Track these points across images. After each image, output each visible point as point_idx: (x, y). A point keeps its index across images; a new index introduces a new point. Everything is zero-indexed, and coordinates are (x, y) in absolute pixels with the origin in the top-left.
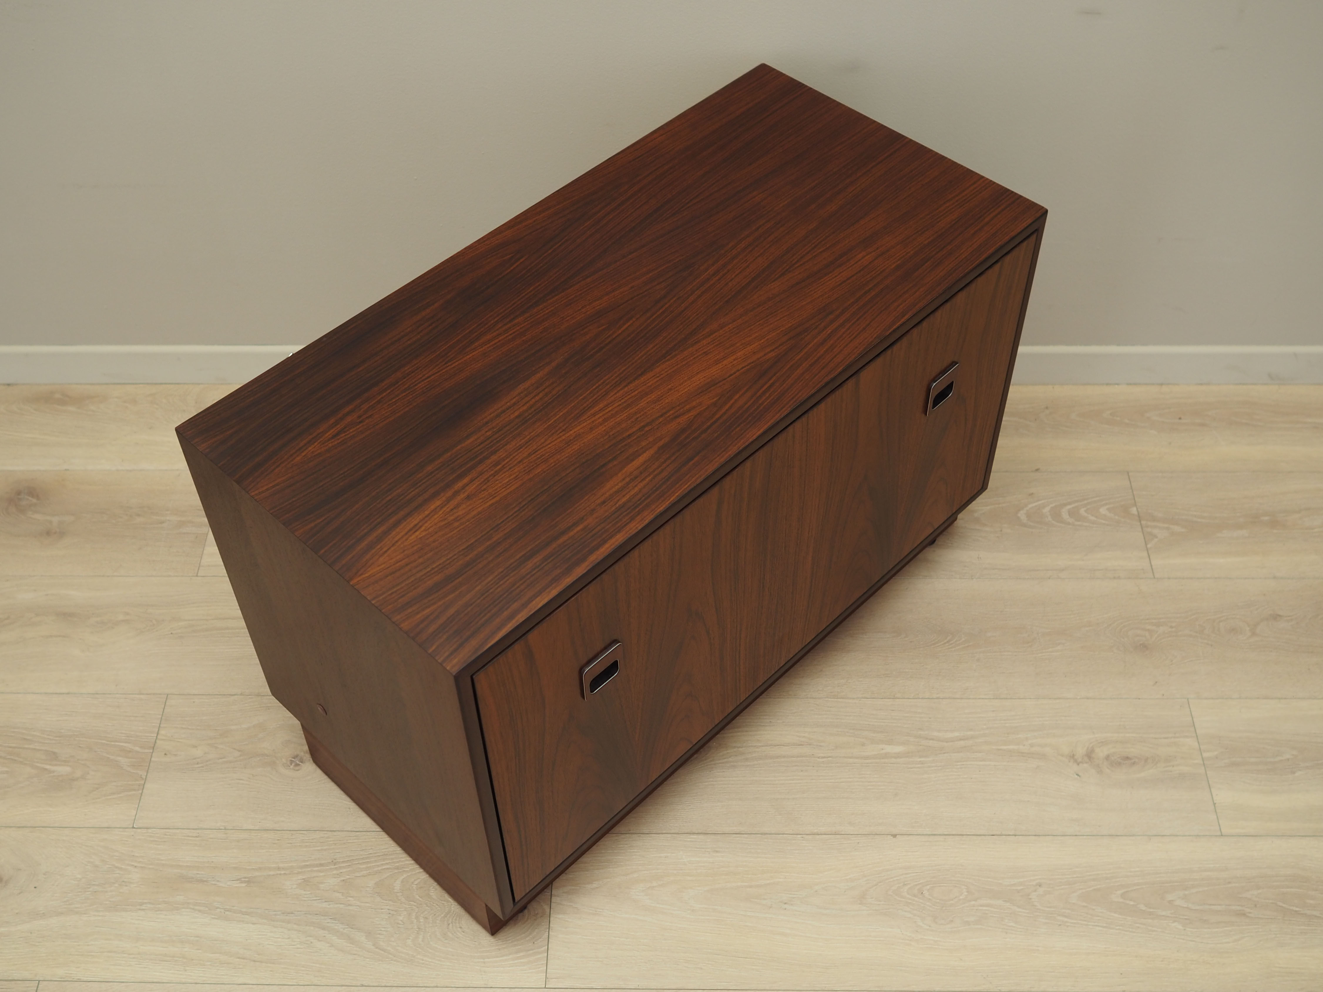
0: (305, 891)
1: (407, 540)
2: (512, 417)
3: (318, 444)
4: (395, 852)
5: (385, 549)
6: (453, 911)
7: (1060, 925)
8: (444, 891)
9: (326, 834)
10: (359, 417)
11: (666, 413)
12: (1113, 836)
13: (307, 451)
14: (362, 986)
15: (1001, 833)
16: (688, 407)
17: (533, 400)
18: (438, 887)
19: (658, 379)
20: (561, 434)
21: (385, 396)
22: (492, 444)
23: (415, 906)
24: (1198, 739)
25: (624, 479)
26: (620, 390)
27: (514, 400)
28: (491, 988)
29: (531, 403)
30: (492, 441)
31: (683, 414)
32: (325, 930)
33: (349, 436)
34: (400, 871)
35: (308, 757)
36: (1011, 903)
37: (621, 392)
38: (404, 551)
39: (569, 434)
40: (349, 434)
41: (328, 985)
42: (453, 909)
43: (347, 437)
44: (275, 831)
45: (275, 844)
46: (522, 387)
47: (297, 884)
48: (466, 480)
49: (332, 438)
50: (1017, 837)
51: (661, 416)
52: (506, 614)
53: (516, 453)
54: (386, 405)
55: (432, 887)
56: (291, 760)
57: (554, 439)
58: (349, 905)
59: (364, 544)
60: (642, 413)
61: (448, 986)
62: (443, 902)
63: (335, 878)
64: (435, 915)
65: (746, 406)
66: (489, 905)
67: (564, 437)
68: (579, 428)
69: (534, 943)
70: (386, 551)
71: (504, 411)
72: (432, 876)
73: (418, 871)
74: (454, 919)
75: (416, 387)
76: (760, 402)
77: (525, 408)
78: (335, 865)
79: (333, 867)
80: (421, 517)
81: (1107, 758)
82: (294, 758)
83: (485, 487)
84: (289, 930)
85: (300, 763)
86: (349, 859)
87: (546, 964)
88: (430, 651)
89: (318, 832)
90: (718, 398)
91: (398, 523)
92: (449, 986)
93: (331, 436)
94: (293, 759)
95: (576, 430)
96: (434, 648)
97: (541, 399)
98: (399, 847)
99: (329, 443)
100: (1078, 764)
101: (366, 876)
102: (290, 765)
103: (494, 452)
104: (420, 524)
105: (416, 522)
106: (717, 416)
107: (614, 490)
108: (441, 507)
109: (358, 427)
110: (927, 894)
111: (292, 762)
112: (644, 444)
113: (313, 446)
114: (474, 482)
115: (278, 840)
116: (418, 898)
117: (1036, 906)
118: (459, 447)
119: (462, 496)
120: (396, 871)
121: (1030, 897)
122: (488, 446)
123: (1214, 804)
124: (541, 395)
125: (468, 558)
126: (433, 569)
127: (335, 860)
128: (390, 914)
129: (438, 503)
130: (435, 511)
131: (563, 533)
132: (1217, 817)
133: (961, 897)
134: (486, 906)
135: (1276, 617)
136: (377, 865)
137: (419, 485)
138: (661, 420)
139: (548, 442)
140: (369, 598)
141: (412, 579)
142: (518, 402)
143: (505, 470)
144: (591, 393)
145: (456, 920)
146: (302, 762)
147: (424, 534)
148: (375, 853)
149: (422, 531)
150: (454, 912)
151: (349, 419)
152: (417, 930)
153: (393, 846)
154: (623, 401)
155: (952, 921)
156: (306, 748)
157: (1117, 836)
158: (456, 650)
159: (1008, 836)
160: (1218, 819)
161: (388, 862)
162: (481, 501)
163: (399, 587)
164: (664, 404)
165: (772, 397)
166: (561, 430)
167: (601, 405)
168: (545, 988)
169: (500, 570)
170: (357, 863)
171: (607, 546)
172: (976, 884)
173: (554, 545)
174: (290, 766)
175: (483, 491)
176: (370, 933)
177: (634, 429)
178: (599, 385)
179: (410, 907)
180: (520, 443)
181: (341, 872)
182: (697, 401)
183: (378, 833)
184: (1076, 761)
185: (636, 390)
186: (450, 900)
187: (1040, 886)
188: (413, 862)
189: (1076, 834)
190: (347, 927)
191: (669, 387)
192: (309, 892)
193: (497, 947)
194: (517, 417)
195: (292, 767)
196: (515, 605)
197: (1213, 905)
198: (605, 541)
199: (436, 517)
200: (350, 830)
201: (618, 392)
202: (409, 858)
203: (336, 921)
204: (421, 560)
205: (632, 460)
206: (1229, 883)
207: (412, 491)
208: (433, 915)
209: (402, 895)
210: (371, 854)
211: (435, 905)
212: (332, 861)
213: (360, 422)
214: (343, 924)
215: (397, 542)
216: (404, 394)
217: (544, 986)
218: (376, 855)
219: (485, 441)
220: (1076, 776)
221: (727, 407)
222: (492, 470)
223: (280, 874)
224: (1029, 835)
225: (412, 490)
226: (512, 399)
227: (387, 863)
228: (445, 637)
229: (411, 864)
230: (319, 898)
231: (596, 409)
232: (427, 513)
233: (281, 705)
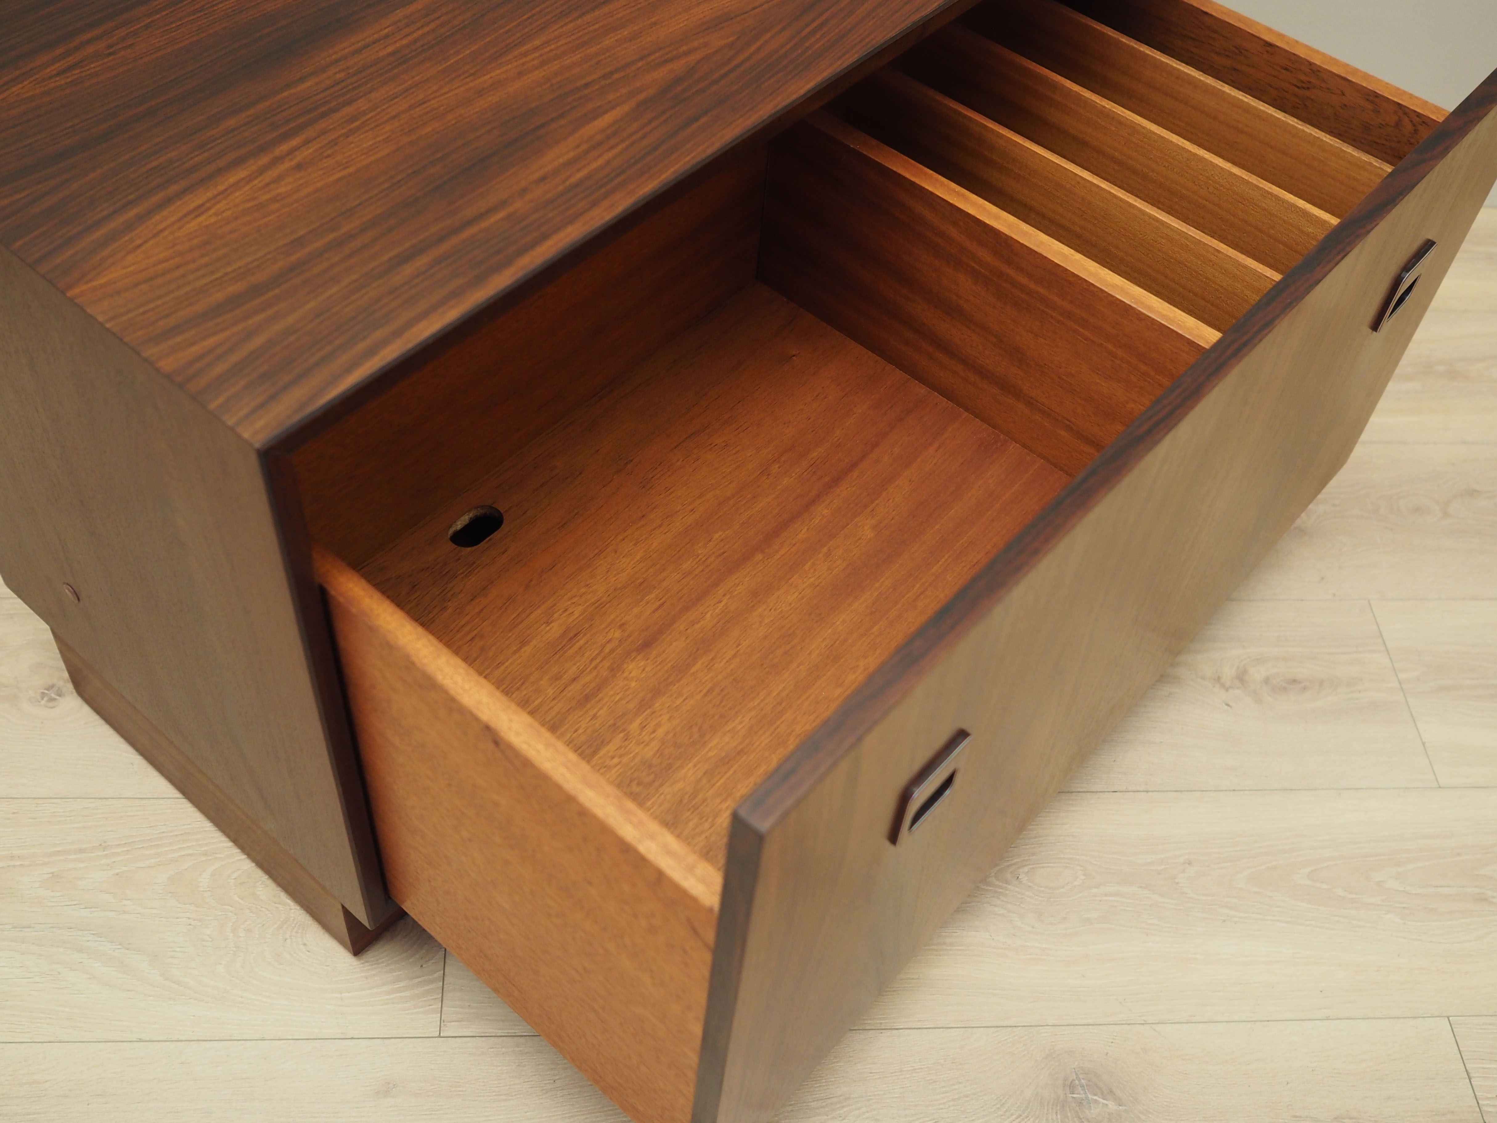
0: (52, 892)
1: (180, 228)
2: (382, 54)
3: (29, 84)
4: (202, 830)
5: (138, 242)
6: (292, 918)
7: (1224, 921)
8: (279, 889)
9: (92, 803)
10: (110, 47)
11: (649, 55)
12: (1287, 790)
13: (8, 92)
14: (140, 1040)
15: (1126, 788)
16: (685, 48)
17: (420, 32)
18: (270, 883)
19: (633, 9)
20: (468, 80)
21: (159, 19)
22: (345, 90)
23: (231, 912)
24: (1389, 655)
25: (578, 146)
26: (568, 22)
27: (386, 31)
28: (352, 1038)
29: (415, 35)
30: (345, 87)
31: (677, 57)
32: (83, 953)
33: (88, 72)
34: (210, 858)
35: (70, 686)
36: (1149, 890)
37: (571, 25)
38: (173, 246)
39: (481, 80)
40: (88, 70)
41: (83, 1040)
42: (292, 915)
43: (84, 74)
44: (10, 800)
45: (9, 819)
46: (400, 13)
47: (40, 881)
48: (295, 142)
49: (58, 74)
50: (1150, 794)
51: (641, 59)
52: (361, 346)
53: (387, 105)
54: (158, 32)
55: (260, 882)
56: (43, 693)
57: (454, 87)
58: (125, 912)
59: (99, 234)
60: (607, 54)
61: (281, 1038)
62: (277, 905)
63: (104, 870)
64: (263, 925)
65: (784, 50)
66: (347, 906)
67: (471, 85)
68: (498, 72)
69: (422, 966)
70: (140, 246)
71: (367, 46)
72: (260, 865)
73: (239, 858)
74: (295, 931)
75: (215, 8)
76: (807, 45)
77: (405, 42)
78: (104, 851)
79: (100, 853)
80: (209, 194)
81: (1267, 681)
82: (48, 689)
83: (329, 152)
84: (23, 954)
85: (58, 697)
86: (127, 842)
87: (441, 999)
88: (212, 406)
89: (79, 799)
90: (736, 37)
91: (169, 201)
92: (284, 1038)
93: (55, 72)
94: (46, 692)
95: (493, 74)
96: (221, 400)
97: (433, 30)
98: (209, 821)
99: (52, 83)
100: (1227, 690)
101: (154, 866)
102: (40, 700)
103: (349, 103)
104: (208, 205)
105: (199, 202)
106: (735, 62)
107: (561, 160)
108: (249, 179)
109: (106, 60)
110: (1026, 879)
111: (43, 695)
112: (611, 97)
113: (20, 86)
114: (310, 145)
115: (14, 813)
116: (237, 899)
117: (1186, 894)
118: (286, 94)
119: (287, 164)
120: (203, 859)
121: (1176, 881)
122: (336, 94)
123: (1424, 744)
124: (432, 26)
125: (293, 258)
126: (226, 274)
127: (105, 842)
128: (190, 925)
129: (242, 173)
130: (236, 186)
131: (470, 223)
132: (1430, 762)
133: (1076, 883)
134: (343, 907)
135: (1472, 493)
136: (172, 850)
137: (209, 146)
138: (640, 64)
139: (445, 90)
140: (100, 318)
141: (188, 288)
142: (393, 34)
143: (367, 128)
144: (519, 25)
145: (297, 932)
146: (60, 696)
147: (213, 220)
148: (171, 832)
149: (211, 216)
150: (294, 920)
151: (90, 49)
152: (234, 949)
153: (199, 820)
154: (573, 37)
155: (1065, 918)
156: (66, 675)
157: (1291, 790)
158: (262, 406)
159: (1136, 793)
160: (1431, 764)
161: (190, 844)
162: (321, 172)
163: (159, 302)
164: (643, 43)
165: (826, 39)
166: (466, 75)
167: (537, 42)
168: (440, 1036)
169: (354, 277)
170: (140, 846)
171: (550, 243)
172: (1095, 862)
173: (454, 241)
174: (40, 702)
175: (326, 157)
176: (156, 956)
177: (594, 77)
178: (534, 15)
179: (223, 913)
180: (396, 90)
181: (114, 862)
182: (701, 41)
183: (176, 800)
184: (1223, 686)
185: (597, 23)
186: (289, 902)
187: (1189, 864)
188: (231, 844)
189: (1233, 789)
190: (118, 947)
191: (653, 20)
192: (60, 894)
193: (362, 974)
194: (390, 55)
195: (43, 702)
196: (379, 334)
197: (1440, 887)
198: (545, 237)
199: (237, 194)
200: (132, 797)
201: (566, 24)
202: (224, 839)
203: (101, 937)
204: (206, 260)
205: (595, 118)
206: (1459, 854)
207: (197, 155)
208: (260, 925)
209: (211, 896)
210: (163, 832)
211: (263, 909)
212: (100, 845)
213: (110, 54)
214: (111, 943)
215: (161, 231)
216: (193, 17)
217: (437, 1034)
218: (171, 834)
219: (333, 86)
220: (1226, 707)
221: (752, 49)
222: (343, 128)
223: (14, 866)
224: (1167, 791)
225: (196, 153)
226: (381, 30)
227: (188, 847)
228: (242, 383)
229: (227, 847)
230: (75, 903)
231: (529, 46)
232: (221, 188)
233: (32, 612)
